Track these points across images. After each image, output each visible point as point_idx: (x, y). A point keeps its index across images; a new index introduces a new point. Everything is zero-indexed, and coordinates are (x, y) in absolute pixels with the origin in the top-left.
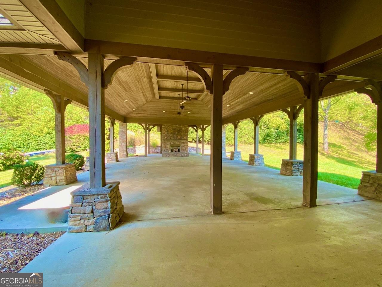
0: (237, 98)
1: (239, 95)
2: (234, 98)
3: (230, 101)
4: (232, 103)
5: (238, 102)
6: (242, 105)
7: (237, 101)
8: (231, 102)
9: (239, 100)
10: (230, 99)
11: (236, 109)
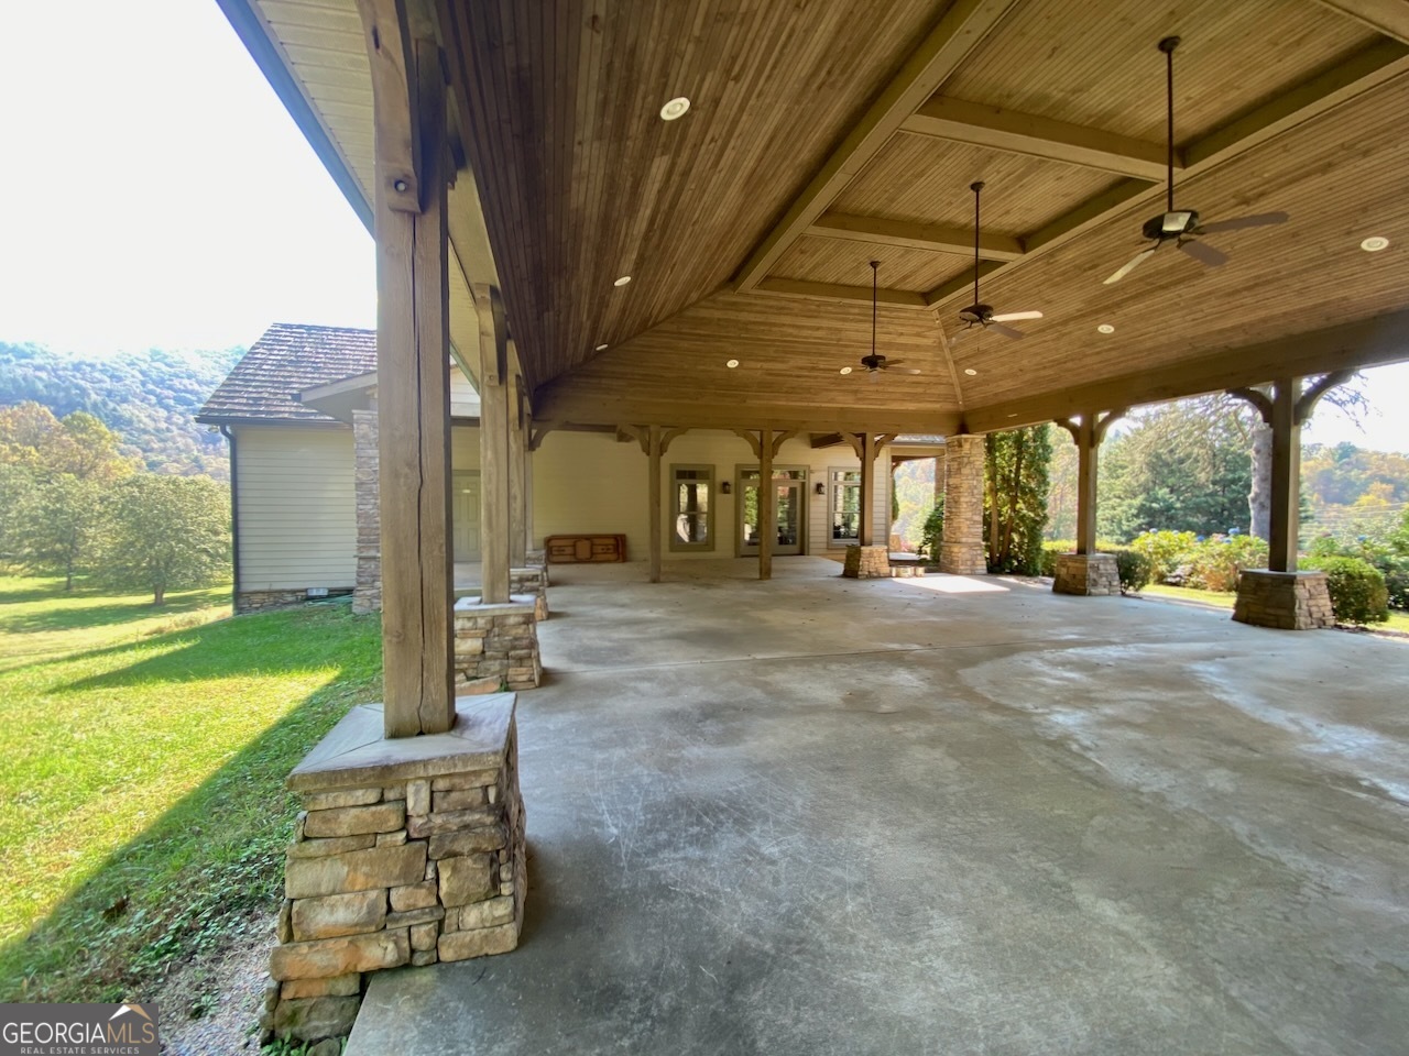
0: (659, 221)
1: (662, 237)
2: (672, 206)
3: (686, 174)
4: (659, 166)
5: (632, 209)
6: (593, 211)
7: (645, 213)
8: (673, 165)
9: (641, 225)
10: (691, 185)
11: (587, 131)
